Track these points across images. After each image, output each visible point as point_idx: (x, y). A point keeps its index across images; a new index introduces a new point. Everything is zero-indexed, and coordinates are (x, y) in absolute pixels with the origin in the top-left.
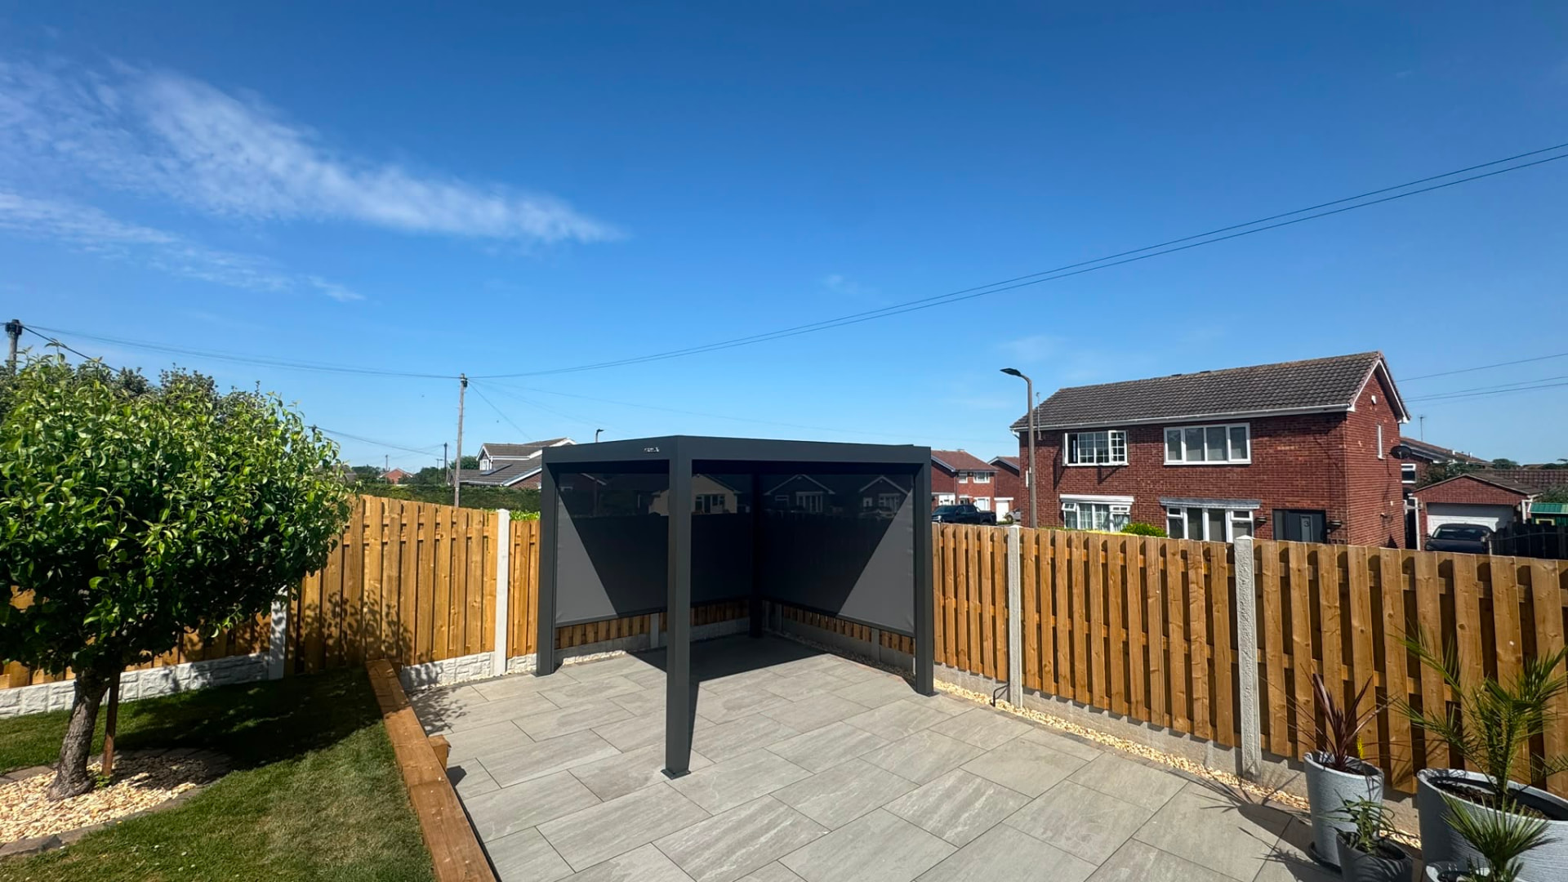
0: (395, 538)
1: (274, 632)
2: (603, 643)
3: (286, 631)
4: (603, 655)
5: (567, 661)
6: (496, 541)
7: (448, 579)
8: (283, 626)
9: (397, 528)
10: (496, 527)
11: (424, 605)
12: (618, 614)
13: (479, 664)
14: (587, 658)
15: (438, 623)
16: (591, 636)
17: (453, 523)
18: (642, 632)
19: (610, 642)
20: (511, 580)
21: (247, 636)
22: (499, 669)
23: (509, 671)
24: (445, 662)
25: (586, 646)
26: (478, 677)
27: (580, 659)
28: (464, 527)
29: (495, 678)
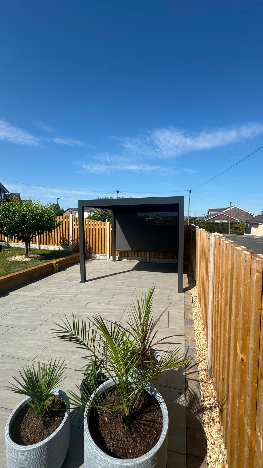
0: (88, 227)
1: (71, 242)
2: (133, 257)
3: (73, 243)
4: (133, 261)
5: (124, 260)
6: (106, 229)
7: (98, 236)
8: (72, 242)
9: (88, 225)
10: (106, 226)
11: (94, 242)
12: (132, 250)
13: (104, 256)
14: (129, 260)
15: (96, 246)
16: (130, 255)
17: (98, 225)
18: (144, 257)
19: (135, 258)
20: (110, 238)
21: (68, 243)
22: (108, 258)
23: (110, 259)
24: (98, 254)
25: (128, 257)
26: (104, 259)
27: (127, 260)
28: (100, 225)
29: (107, 260)
